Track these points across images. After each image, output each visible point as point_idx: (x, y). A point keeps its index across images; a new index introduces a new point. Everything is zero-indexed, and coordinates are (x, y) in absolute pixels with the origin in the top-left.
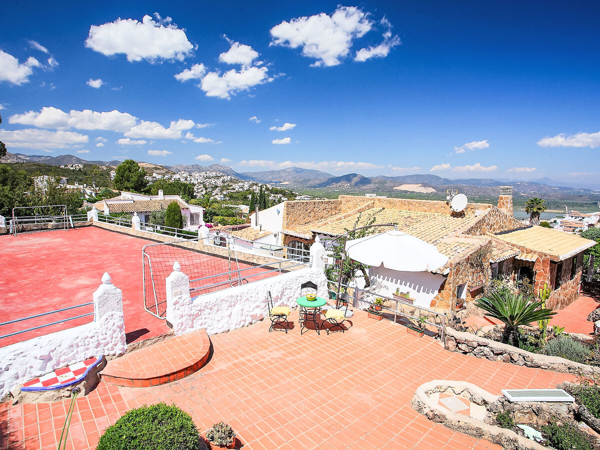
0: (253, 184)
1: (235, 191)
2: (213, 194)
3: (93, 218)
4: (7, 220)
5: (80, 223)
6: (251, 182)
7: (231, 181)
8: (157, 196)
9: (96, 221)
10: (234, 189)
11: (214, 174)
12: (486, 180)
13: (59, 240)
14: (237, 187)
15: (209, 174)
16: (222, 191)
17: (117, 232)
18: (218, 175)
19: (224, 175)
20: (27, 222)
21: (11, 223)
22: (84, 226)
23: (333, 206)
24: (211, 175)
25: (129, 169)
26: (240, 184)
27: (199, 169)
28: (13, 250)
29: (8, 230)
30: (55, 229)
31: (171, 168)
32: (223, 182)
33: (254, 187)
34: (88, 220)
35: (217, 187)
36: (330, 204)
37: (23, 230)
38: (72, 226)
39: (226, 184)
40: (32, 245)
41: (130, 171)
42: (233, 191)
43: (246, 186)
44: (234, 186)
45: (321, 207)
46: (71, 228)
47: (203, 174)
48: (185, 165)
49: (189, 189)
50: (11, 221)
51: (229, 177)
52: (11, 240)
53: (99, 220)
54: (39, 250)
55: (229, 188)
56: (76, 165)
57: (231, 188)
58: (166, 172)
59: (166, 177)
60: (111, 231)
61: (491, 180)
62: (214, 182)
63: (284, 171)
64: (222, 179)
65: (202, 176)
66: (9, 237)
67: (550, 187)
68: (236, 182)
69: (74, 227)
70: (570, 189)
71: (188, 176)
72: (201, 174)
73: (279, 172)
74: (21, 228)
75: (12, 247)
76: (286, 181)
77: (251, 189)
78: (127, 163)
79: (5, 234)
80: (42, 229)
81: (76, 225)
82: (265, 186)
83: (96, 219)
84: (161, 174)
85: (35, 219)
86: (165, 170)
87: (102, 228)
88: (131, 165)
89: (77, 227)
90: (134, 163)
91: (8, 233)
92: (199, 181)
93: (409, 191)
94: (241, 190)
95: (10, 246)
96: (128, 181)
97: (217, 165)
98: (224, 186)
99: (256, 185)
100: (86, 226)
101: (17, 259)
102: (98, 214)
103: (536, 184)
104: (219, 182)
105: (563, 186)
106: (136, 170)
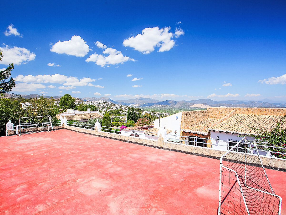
0: (122, 106)
1: (113, 109)
2: (103, 111)
3: (65, 123)
4: (14, 125)
5: (57, 127)
6: (120, 105)
7: (111, 104)
8: (86, 111)
9: (66, 126)
10: (112, 109)
11: (103, 101)
12: (236, 101)
13: (49, 139)
14: (114, 107)
15: (101, 101)
16: (107, 109)
17: (83, 132)
18: (105, 102)
19: (107, 102)
20: (26, 127)
21: (17, 128)
22: (59, 129)
23: (205, 114)
24: (101, 102)
25: (67, 99)
26: (115, 106)
27: (96, 100)
28: (22, 147)
29: (15, 132)
30: (43, 131)
31: (82, 99)
32: (107, 105)
33: (122, 107)
34: (61, 125)
35: (104, 108)
36: (204, 113)
37: (23, 132)
38: (53, 129)
39: (108, 106)
40: (33, 143)
41: (67, 100)
42: (112, 110)
43: (118, 107)
44: (112, 107)
45: (200, 114)
46: (52, 130)
47: (97, 101)
48: (88, 98)
49: (95, 108)
50: (17, 126)
51: (110, 103)
52: (18, 139)
53: (68, 125)
54: (40, 147)
55: (110, 108)
56: (38, 98)
57: (111, 108)
58: (80, 101)
59: (80, 103)
60: (78, 132)
61: (238, 101)
62: (103, 105)
63: (136, 99)
64: (106, 104)
65: (97, 102)
66: (16, 137)
67: (269, 103)
68: (114, 105)
69: (54, 130)
70: (279, 104)
71: (90, 103)
72: (96, 102)
73: (133, 100)
74: (22, 131)
75: (20, 145)
76: (137, 104)
77: (121, 108)
78: (66, 96)
79: (13, 135)
80: (34, 131)
81: (55, 128)
82: (127, 107)
83: (66, 124)
84: (78, 102)
85: (31, 125)
86: (80, 100)
87: (71, 130)
88: (68, 96)
89: (55, 129)
90: (69, 95)
91: (15, 134)
92: (96, 105)
93: (197, 108)
94: (116, 109)
95: (19, 144)
96: (66, 105)
97: (103, 97)
98: (108, 107)
99: (123, 106)
100: (60, 129)
101: (28, 156)
102: (67, 121)
103: (262, 102)
104: (105, 105)
105: (276, 103)
106: (70, 99)
